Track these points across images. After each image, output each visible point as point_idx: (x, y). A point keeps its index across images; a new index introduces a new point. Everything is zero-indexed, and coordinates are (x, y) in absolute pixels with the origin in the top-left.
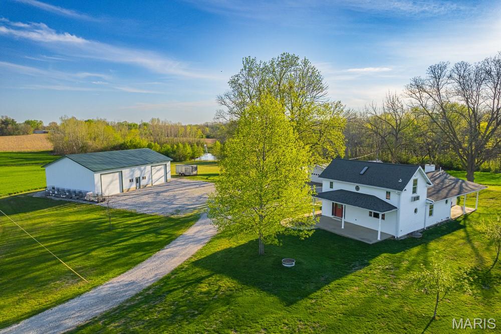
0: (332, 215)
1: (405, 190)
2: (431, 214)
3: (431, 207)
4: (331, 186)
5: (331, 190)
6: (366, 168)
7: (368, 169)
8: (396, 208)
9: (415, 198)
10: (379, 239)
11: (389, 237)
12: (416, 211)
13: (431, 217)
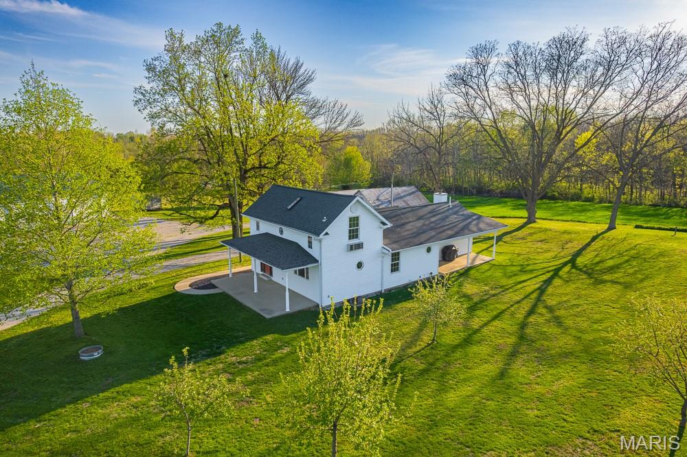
0: (262, 271)
1: (327, 234)
2: (395, 268)
3: (395, 257)
4: (258, 228)
5: (258, 233)
6: (298, 199)
7: (300, 200)
8: (318, 261)
9: (352, 246)
10: (288, 310)
11: (310, 305)
12: (360, 265)
13: (396, 274)
